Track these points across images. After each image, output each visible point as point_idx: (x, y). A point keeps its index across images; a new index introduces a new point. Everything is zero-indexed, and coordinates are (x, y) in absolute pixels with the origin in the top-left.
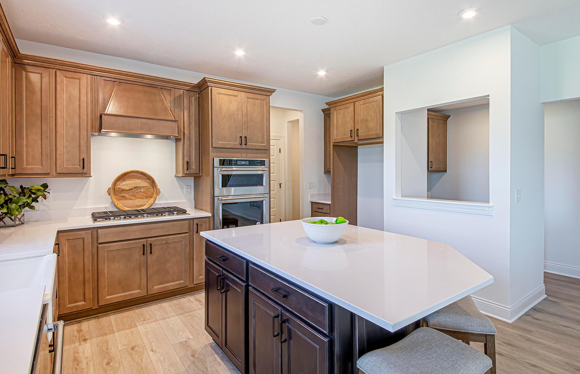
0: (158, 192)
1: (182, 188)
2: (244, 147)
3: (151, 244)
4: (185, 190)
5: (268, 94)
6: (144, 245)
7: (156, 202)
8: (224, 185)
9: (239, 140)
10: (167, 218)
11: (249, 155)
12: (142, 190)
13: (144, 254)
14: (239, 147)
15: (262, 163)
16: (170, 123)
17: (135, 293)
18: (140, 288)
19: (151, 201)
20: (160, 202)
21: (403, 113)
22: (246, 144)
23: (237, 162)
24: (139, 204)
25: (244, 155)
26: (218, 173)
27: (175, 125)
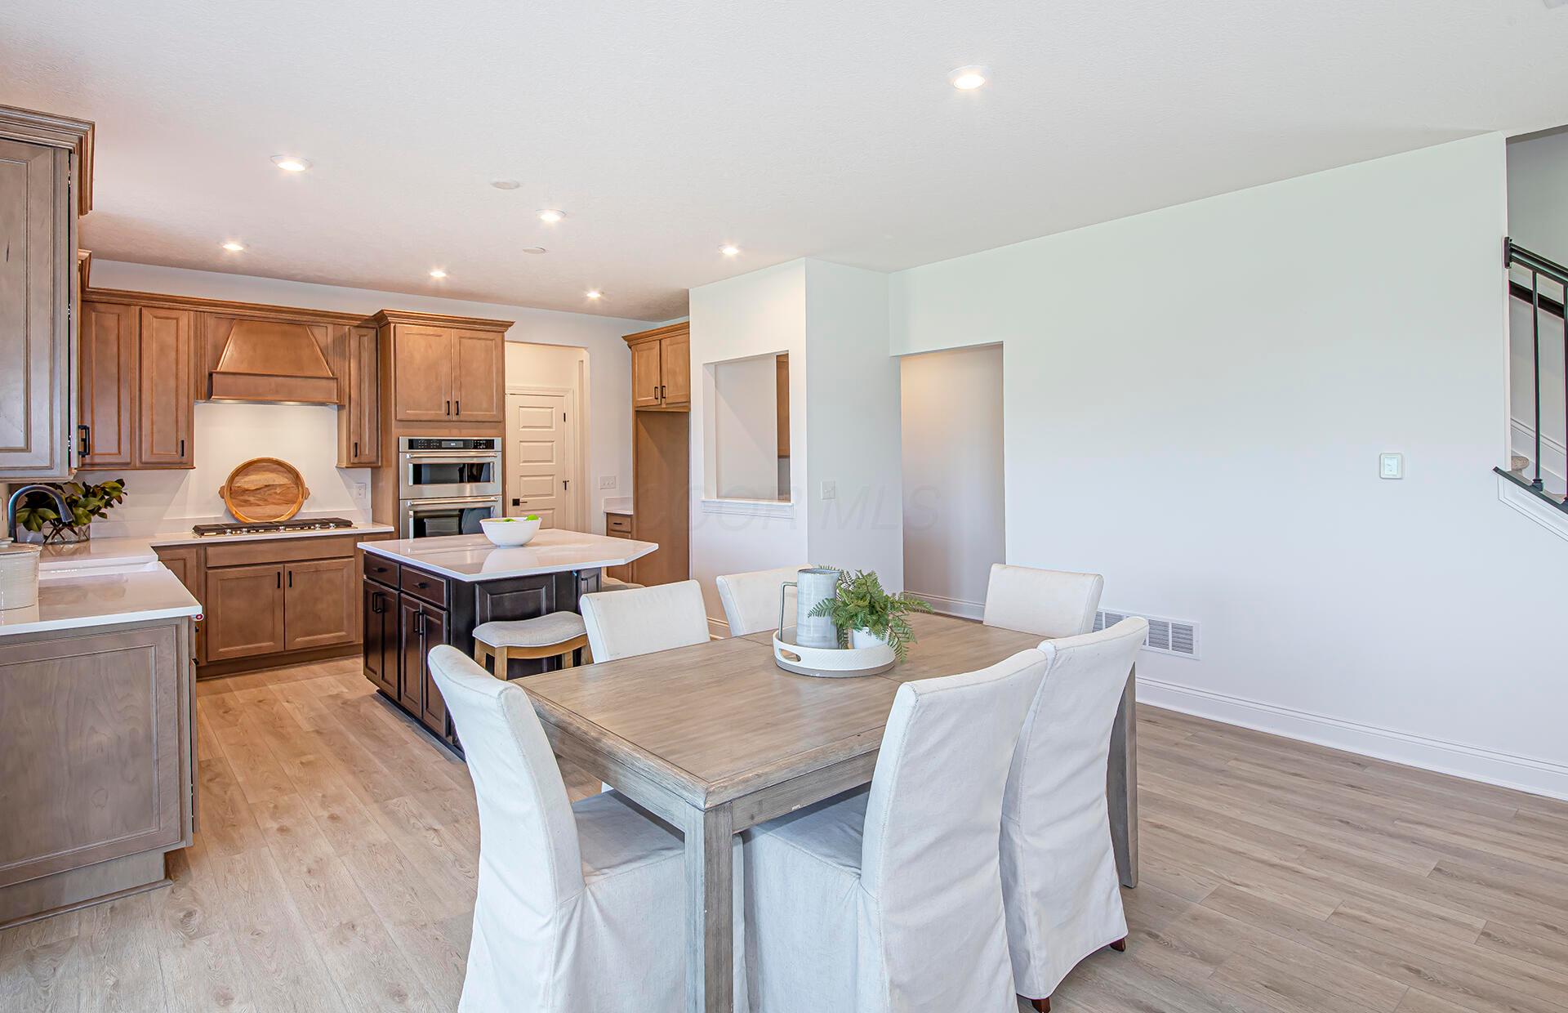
0: (305, 494)
1: (348, 487)
2: (455, 418)
3: (290, 572)
4: (355, 491)
5: (499, 329)
6: (279, 574)
7: (303, 510)
8: (417, 480)
9: (444, 407)
10: (318, 532)
11: (464, 431)
12: (278, 491)
13: (279, 587)
14: (446, 418)
15: (489, 444)
16: (324, 383)
17: (266, 646)
18: (272, 638)
19: (294, 508)
20: (308, 511)
21: (717, 365)
22: (457, 414)
23: (440, 444)
24: (273, 513)
25: (455, 431)
26: (407, 460)
27: (333, 384)
